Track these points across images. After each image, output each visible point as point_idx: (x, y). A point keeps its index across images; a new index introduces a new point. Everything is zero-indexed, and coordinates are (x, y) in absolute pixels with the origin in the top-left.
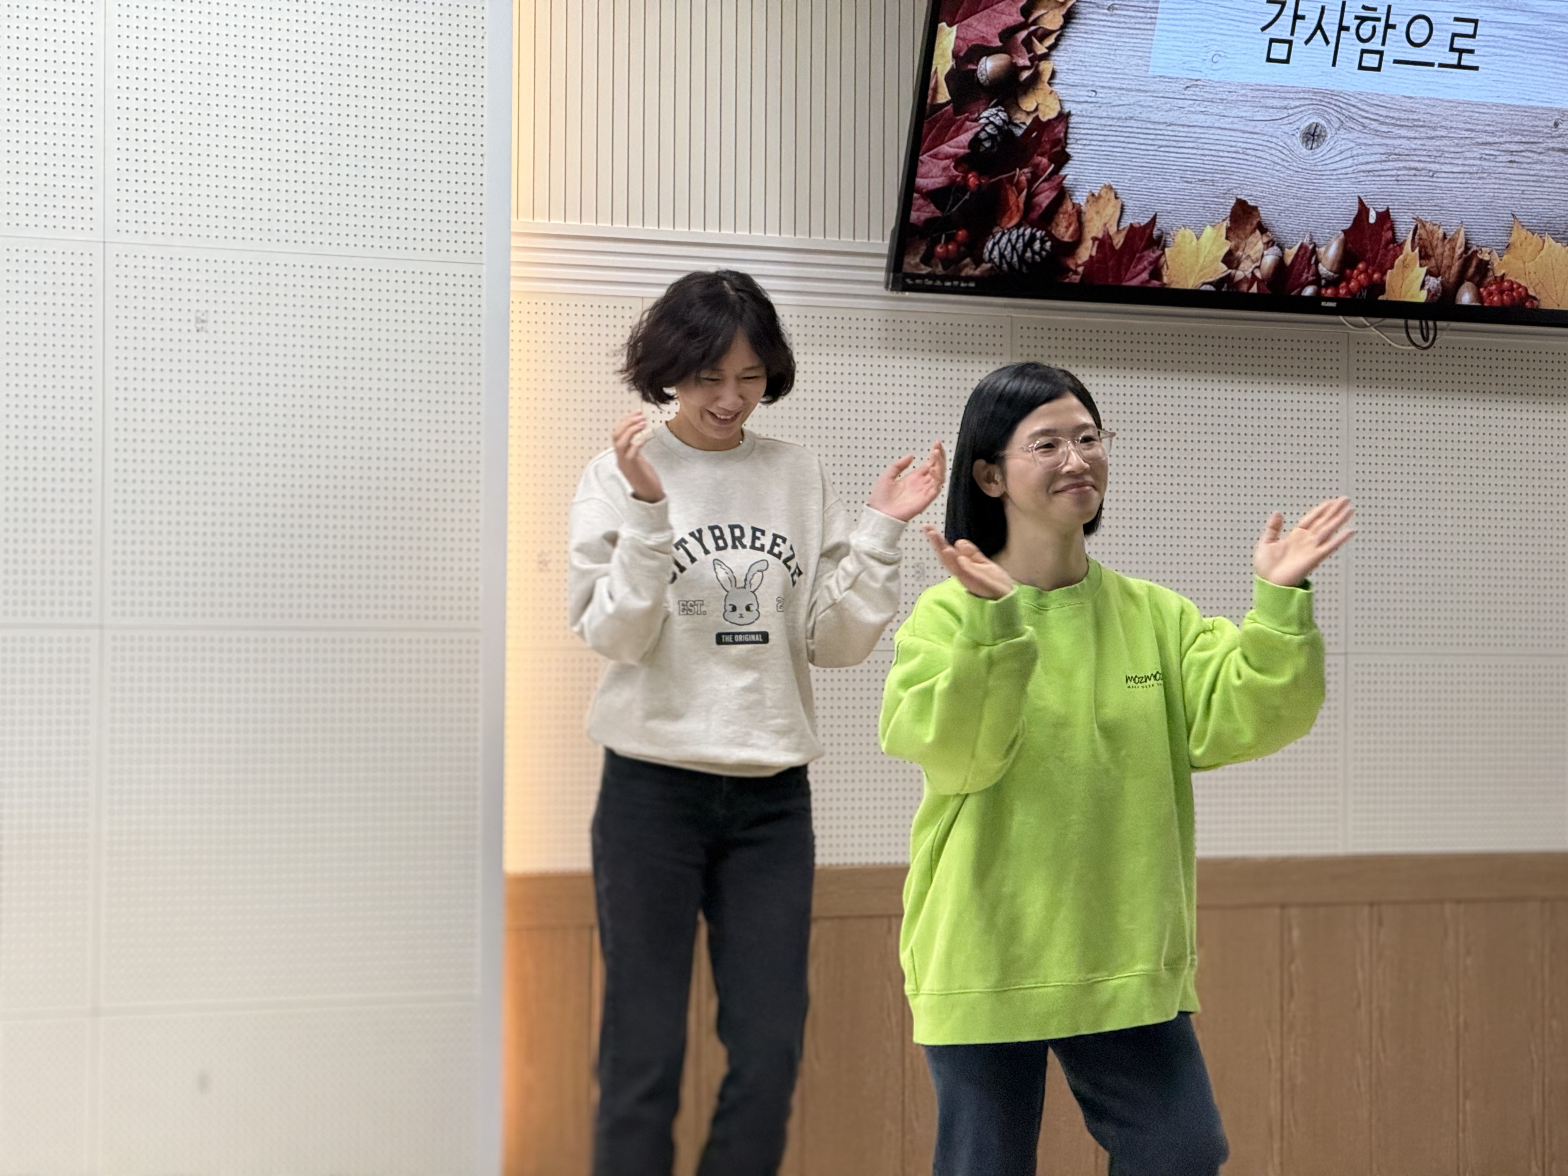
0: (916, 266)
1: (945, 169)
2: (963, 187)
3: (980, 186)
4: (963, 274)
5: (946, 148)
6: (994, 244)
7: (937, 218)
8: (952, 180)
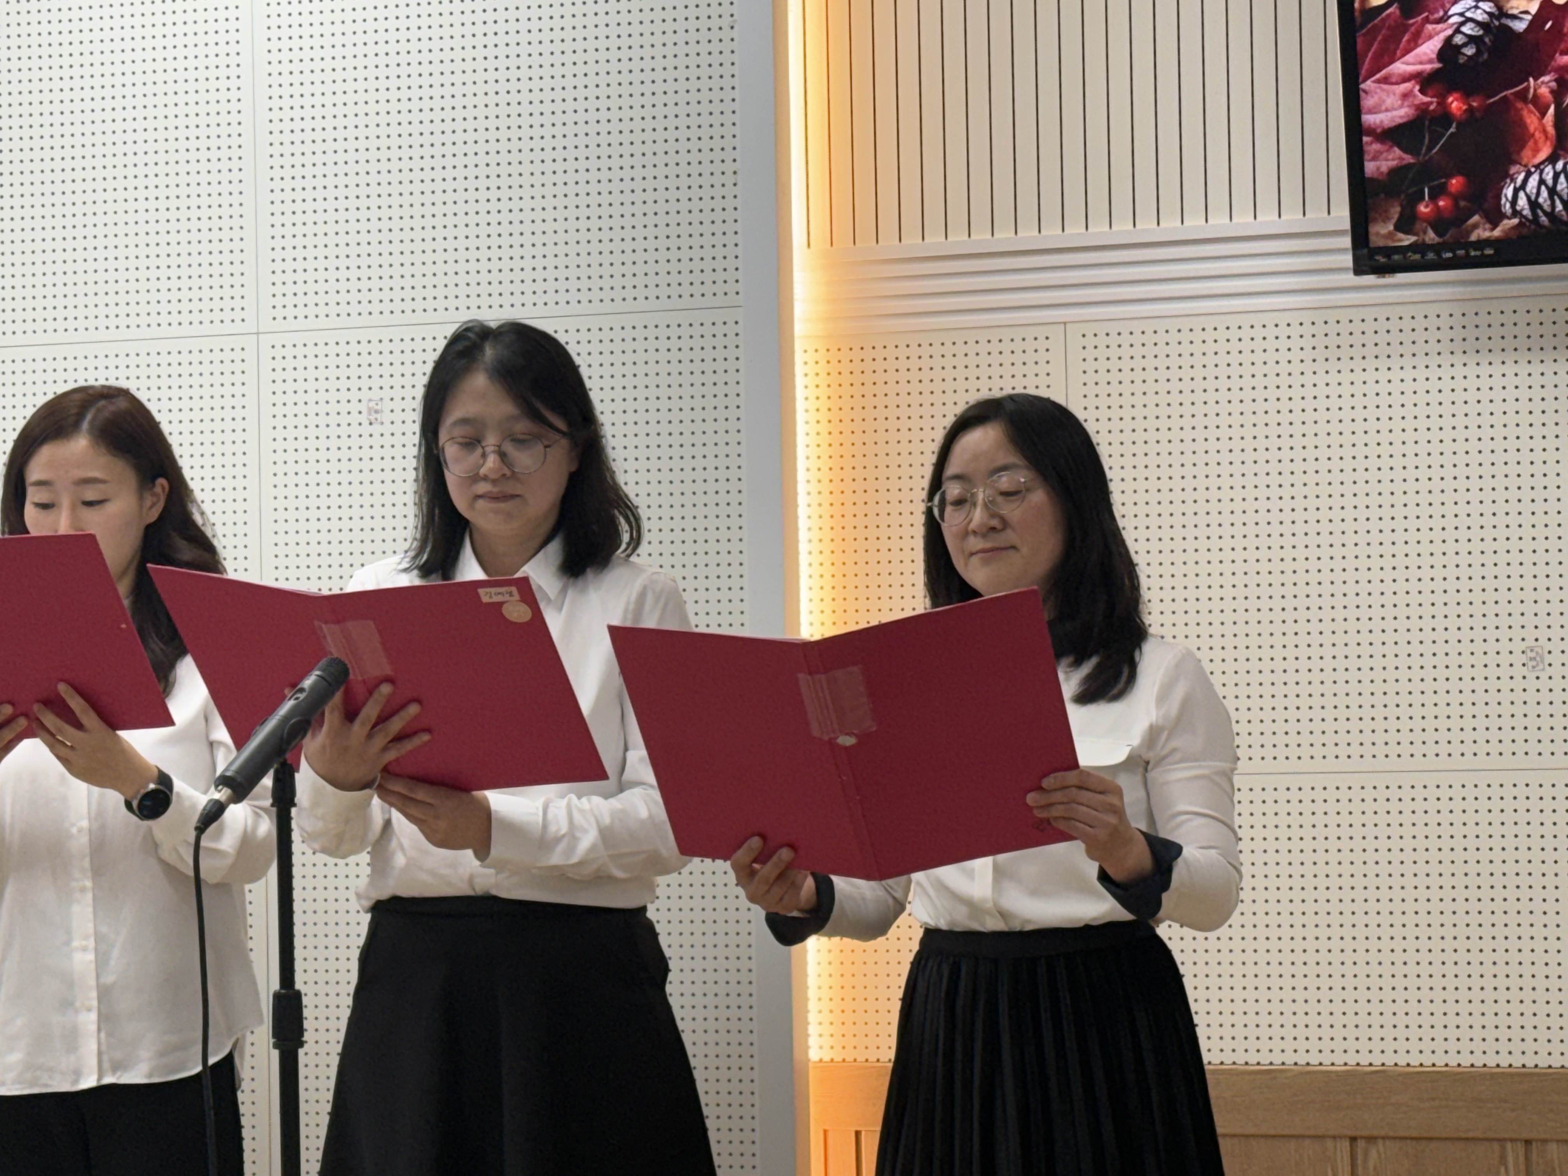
0: (1390, 235)
1: (1405, 96)
2: (1444, 117)
3: (1471, 110)
4: (1473, 237)
5: (1400, 67)
6: (1516, 192)
7: (1409, 166)
8: (1422, 111)
